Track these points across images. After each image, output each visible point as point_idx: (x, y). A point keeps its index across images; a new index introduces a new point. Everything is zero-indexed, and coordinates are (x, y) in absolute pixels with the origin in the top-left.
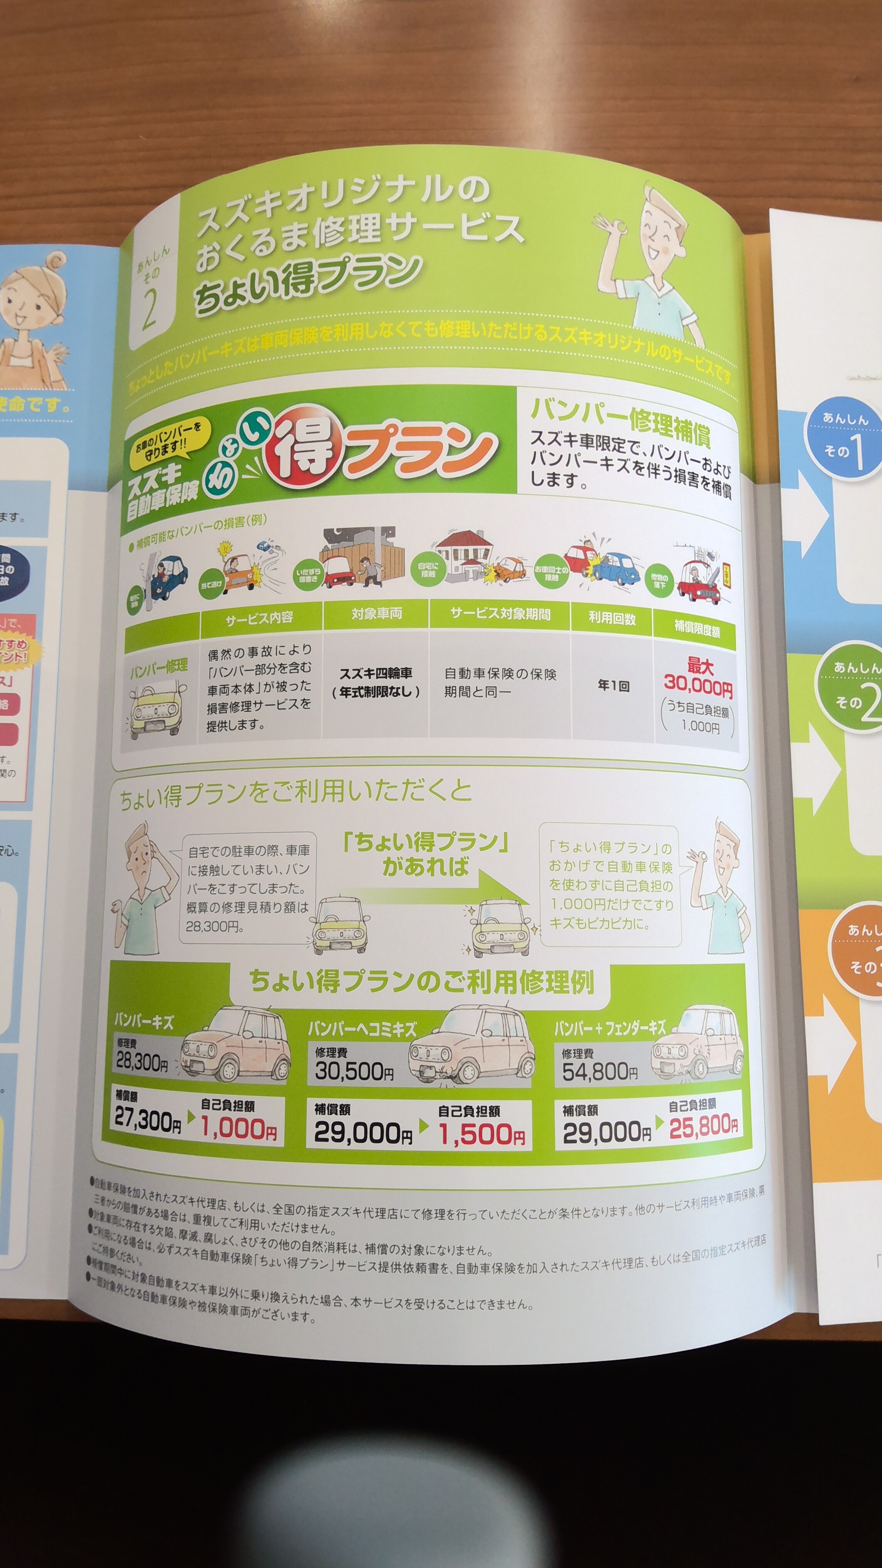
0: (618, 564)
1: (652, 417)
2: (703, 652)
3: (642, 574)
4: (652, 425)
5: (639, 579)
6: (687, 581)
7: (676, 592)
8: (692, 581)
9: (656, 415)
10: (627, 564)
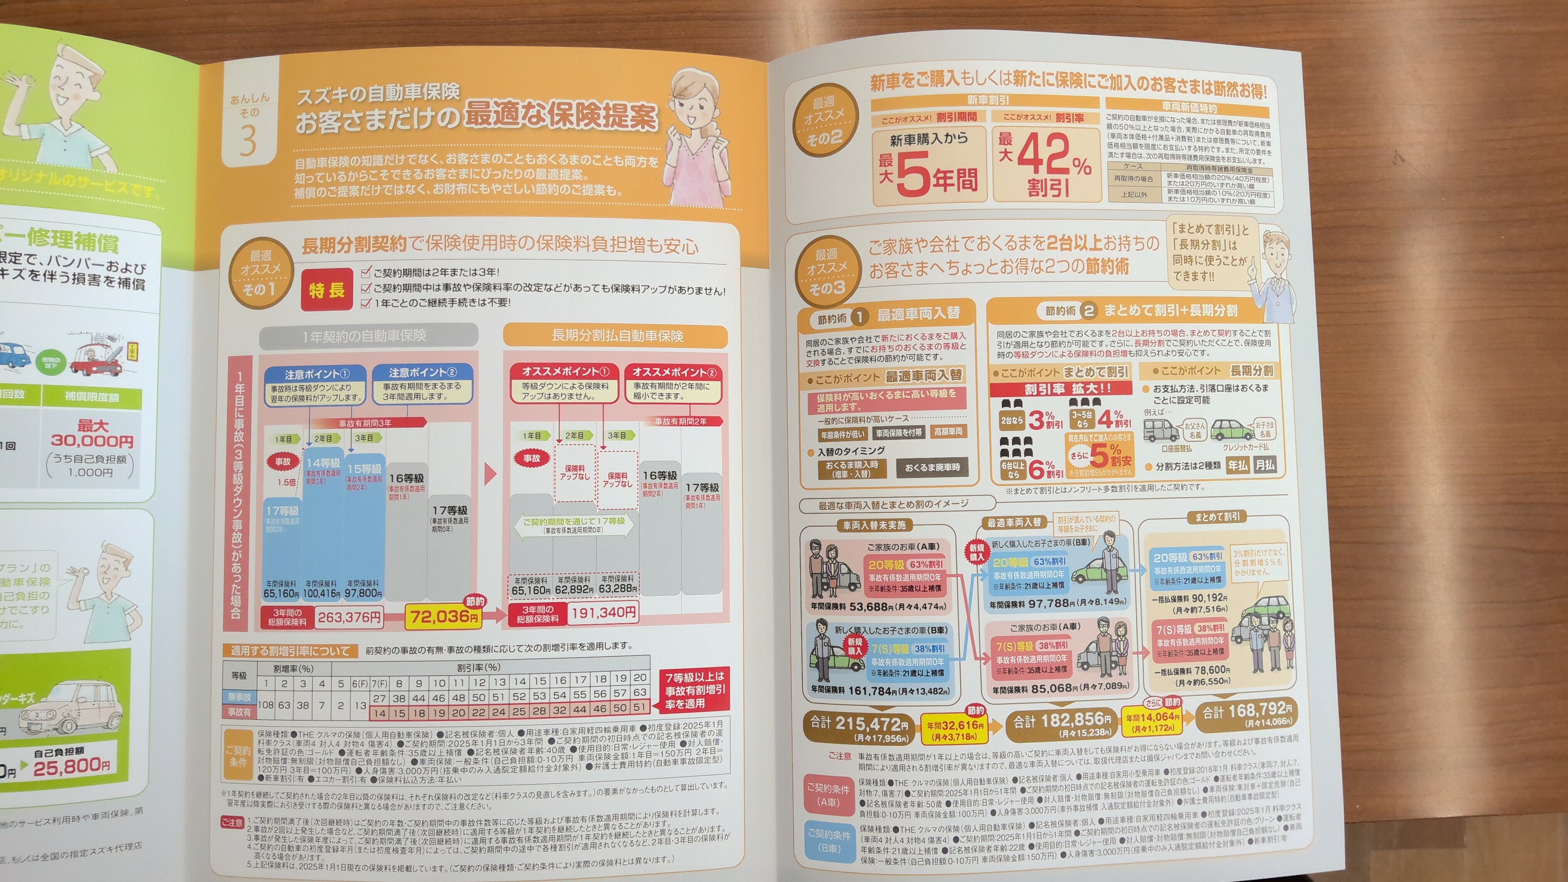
0: (10, 352)
1: (51, 234)
2: (94, 414)
3: (33, 359)
4: (51, 241)
5: (30, 362)
6: (82, 360)
7: (68, 370)
8: (86, 360)
9: (55, 232)
10: (18, 351)
